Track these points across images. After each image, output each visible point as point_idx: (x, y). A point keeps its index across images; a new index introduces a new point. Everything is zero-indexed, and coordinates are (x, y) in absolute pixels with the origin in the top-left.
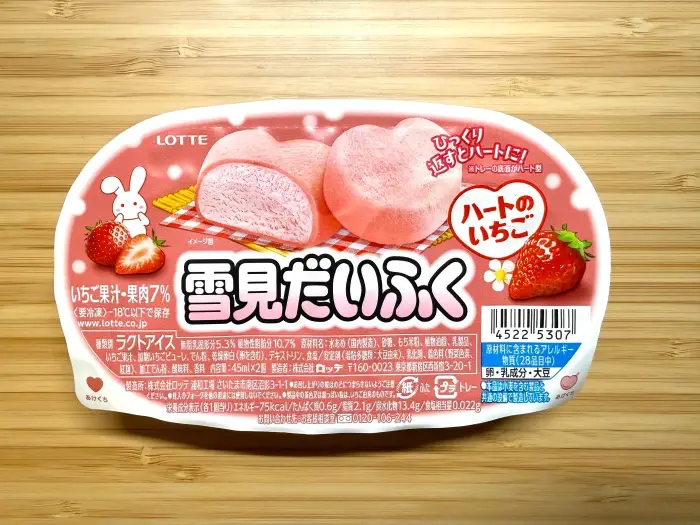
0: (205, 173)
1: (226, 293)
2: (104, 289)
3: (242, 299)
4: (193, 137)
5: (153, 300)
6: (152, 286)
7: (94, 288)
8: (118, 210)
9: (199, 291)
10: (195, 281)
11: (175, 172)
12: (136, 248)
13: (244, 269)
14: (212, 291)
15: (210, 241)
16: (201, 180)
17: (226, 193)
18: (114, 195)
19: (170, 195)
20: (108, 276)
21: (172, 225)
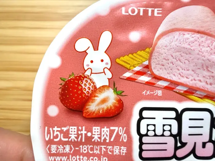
0: (159, 38)
1: (171, 135)
2: (73, 130)
3: (184, 140)
4: (150, 10)
5: (112, 140)
6: (112, 128)
7: (65, 129)
8: (88, 65)
9: (151, 133)
10: (148, 125)
11: (135, 36)
12: (100, 97)
13: (186, 116)
14: (161, 134)
15: (160, 93)
16: (156, 44)
17: (174, 55)
18: (85, 53)
19: (130, 55)
20: (77, 119)
21: (129, 79)
